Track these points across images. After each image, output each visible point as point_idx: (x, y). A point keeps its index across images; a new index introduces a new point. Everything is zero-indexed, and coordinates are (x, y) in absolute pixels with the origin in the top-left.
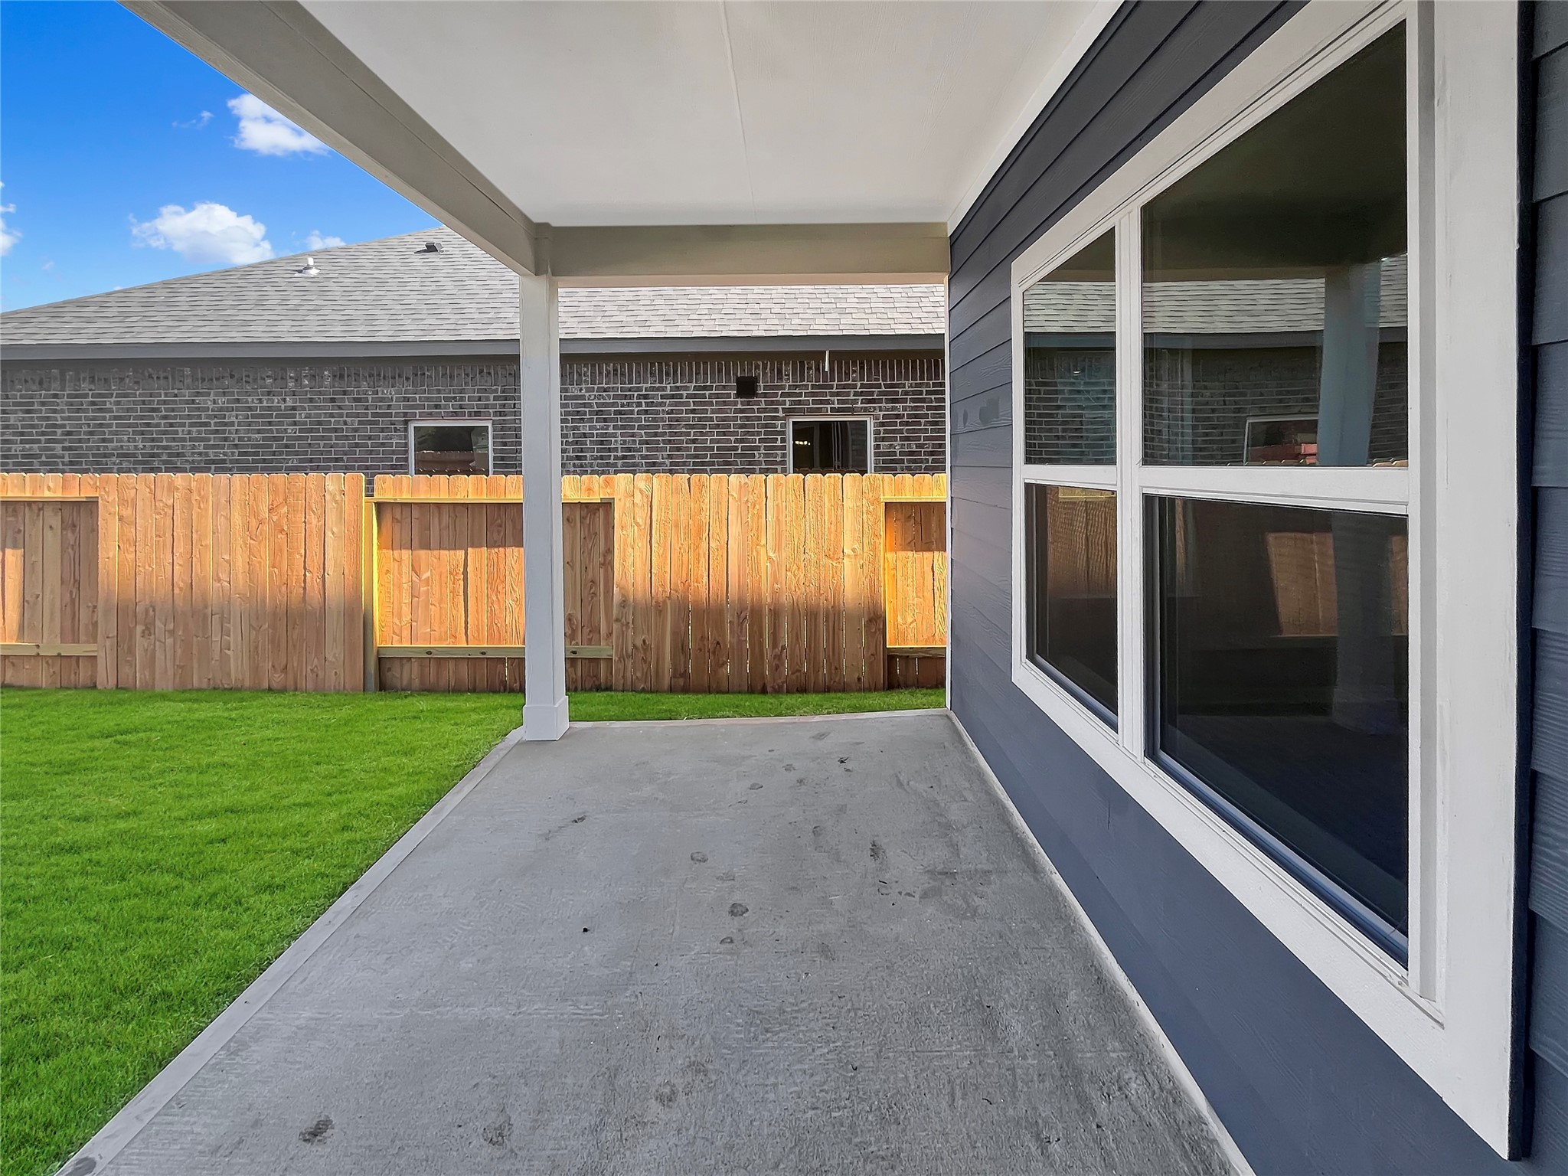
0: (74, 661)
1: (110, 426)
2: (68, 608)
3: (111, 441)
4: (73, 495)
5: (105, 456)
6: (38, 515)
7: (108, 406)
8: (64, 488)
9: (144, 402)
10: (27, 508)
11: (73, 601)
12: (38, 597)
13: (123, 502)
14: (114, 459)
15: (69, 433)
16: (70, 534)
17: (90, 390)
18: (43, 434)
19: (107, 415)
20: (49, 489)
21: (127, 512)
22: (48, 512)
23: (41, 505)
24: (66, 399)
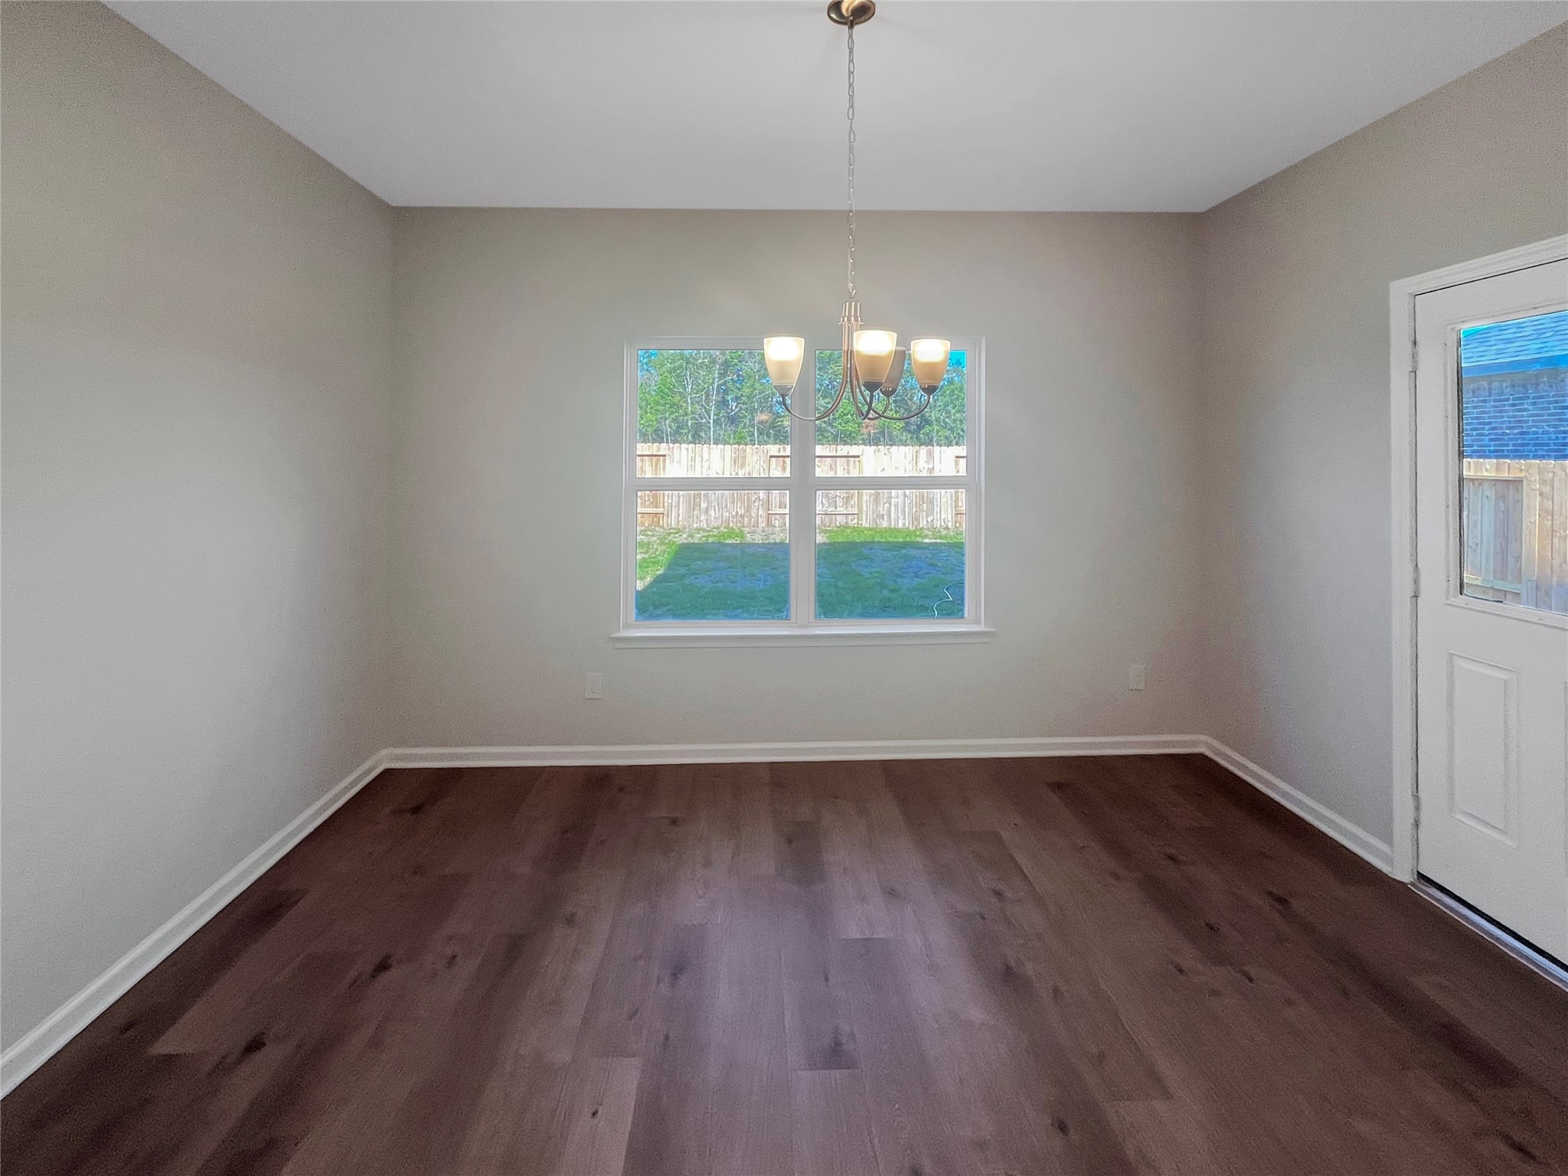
0: (1503, 593)
1: (1527, 421)
2: (1499, 556)
3: (1528, 433)
4: (1505, 475)
5: (1523, 445)
6: (1479, 489)
7: (1526, 406)
8: (1497, 469)
9: (1557, 402)
10: (1471, 483)
11: (1503, 550)
12: (1477, 544)
13: (1543, 482)
14: (1530, 447)
15: (1494, 428)
16: (1502, 504)
17: (1511, 395)
18: (1474, 429)
19: (1525, 413)
20: (1487, 470)
21: (1547, 489)
22: (1486, 485)
23: (1481, 481)
24: (1492, 403)
